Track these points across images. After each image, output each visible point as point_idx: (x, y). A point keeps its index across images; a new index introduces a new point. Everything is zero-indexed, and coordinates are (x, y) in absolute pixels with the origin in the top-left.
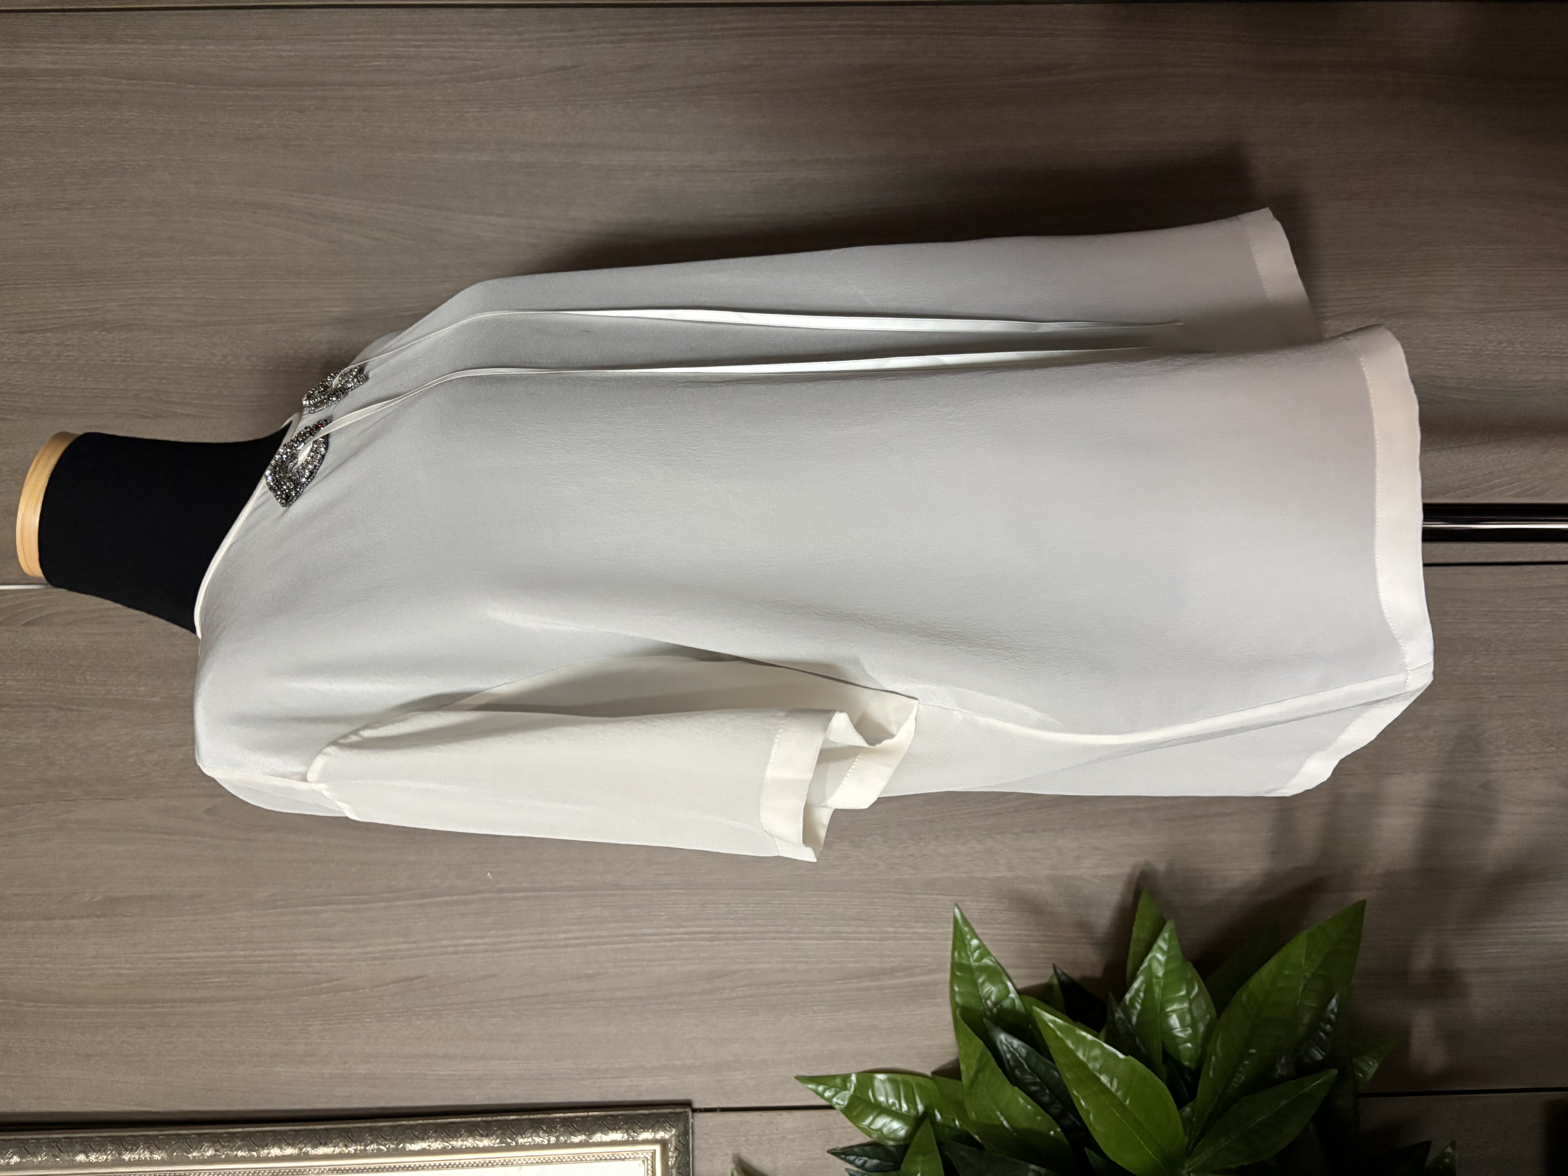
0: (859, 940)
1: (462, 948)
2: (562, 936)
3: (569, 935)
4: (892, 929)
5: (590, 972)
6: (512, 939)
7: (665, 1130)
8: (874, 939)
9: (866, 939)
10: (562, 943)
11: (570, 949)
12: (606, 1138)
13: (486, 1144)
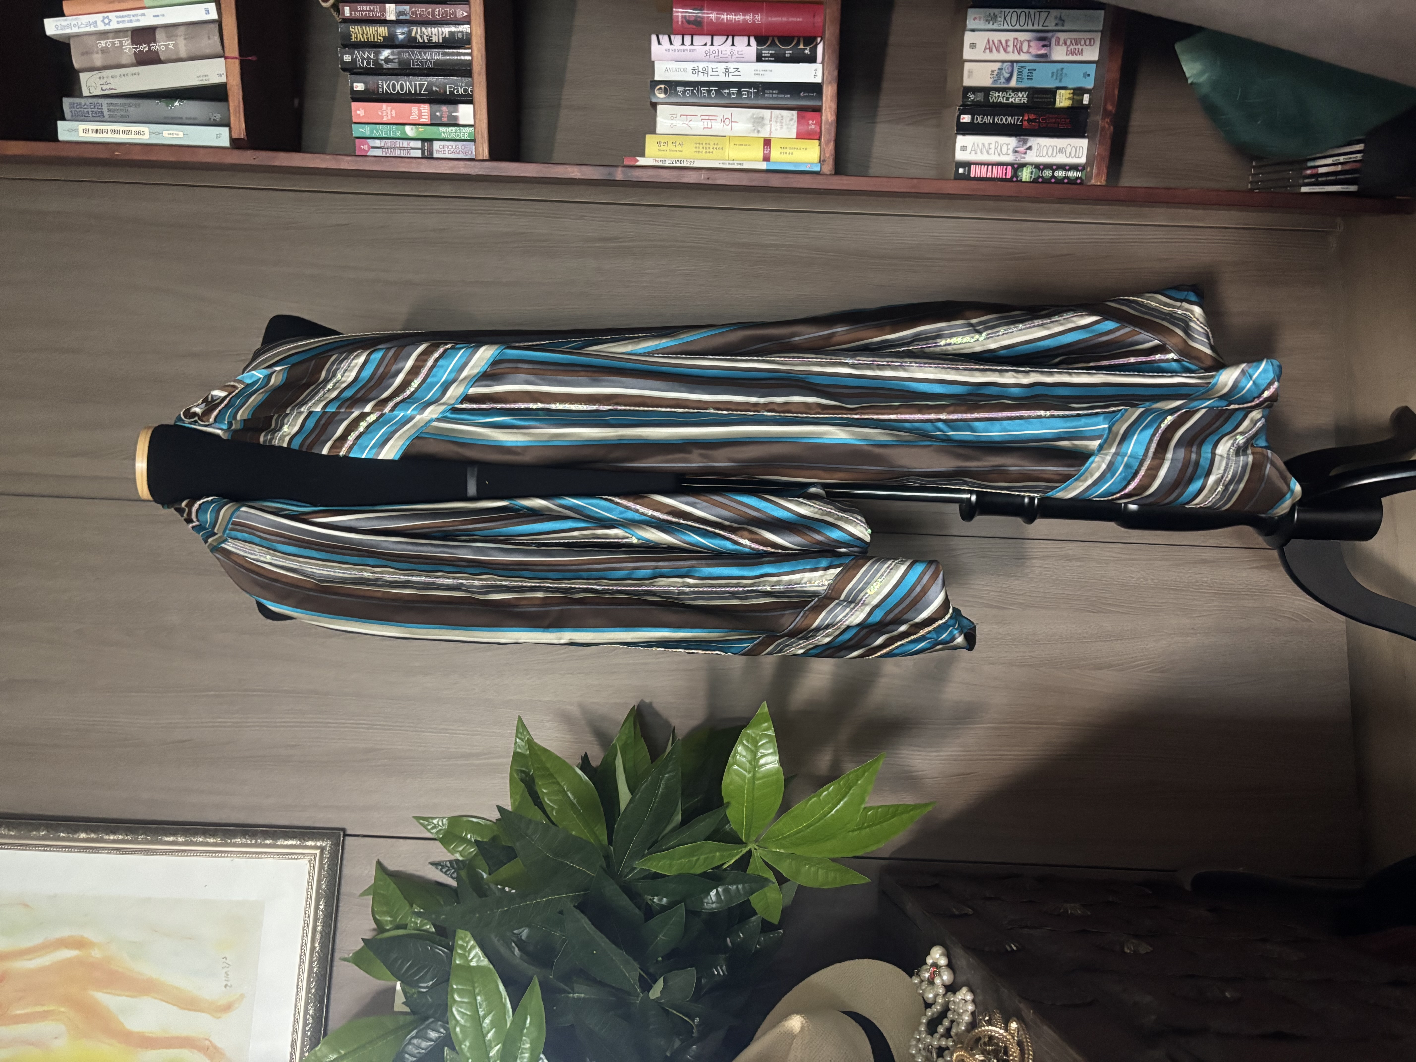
0: (460, 734)
1: (217, 724)
2: (279, 720)
3: (283, 720)
4: (479, 729)
5: (292, 743)
6: (249, 720)
7: (323, 841)
8: (468, 735)
9: (464, 734)
10: (278, 724)
11: (282, 729)
12: (286, 843)
13: (213, 841)
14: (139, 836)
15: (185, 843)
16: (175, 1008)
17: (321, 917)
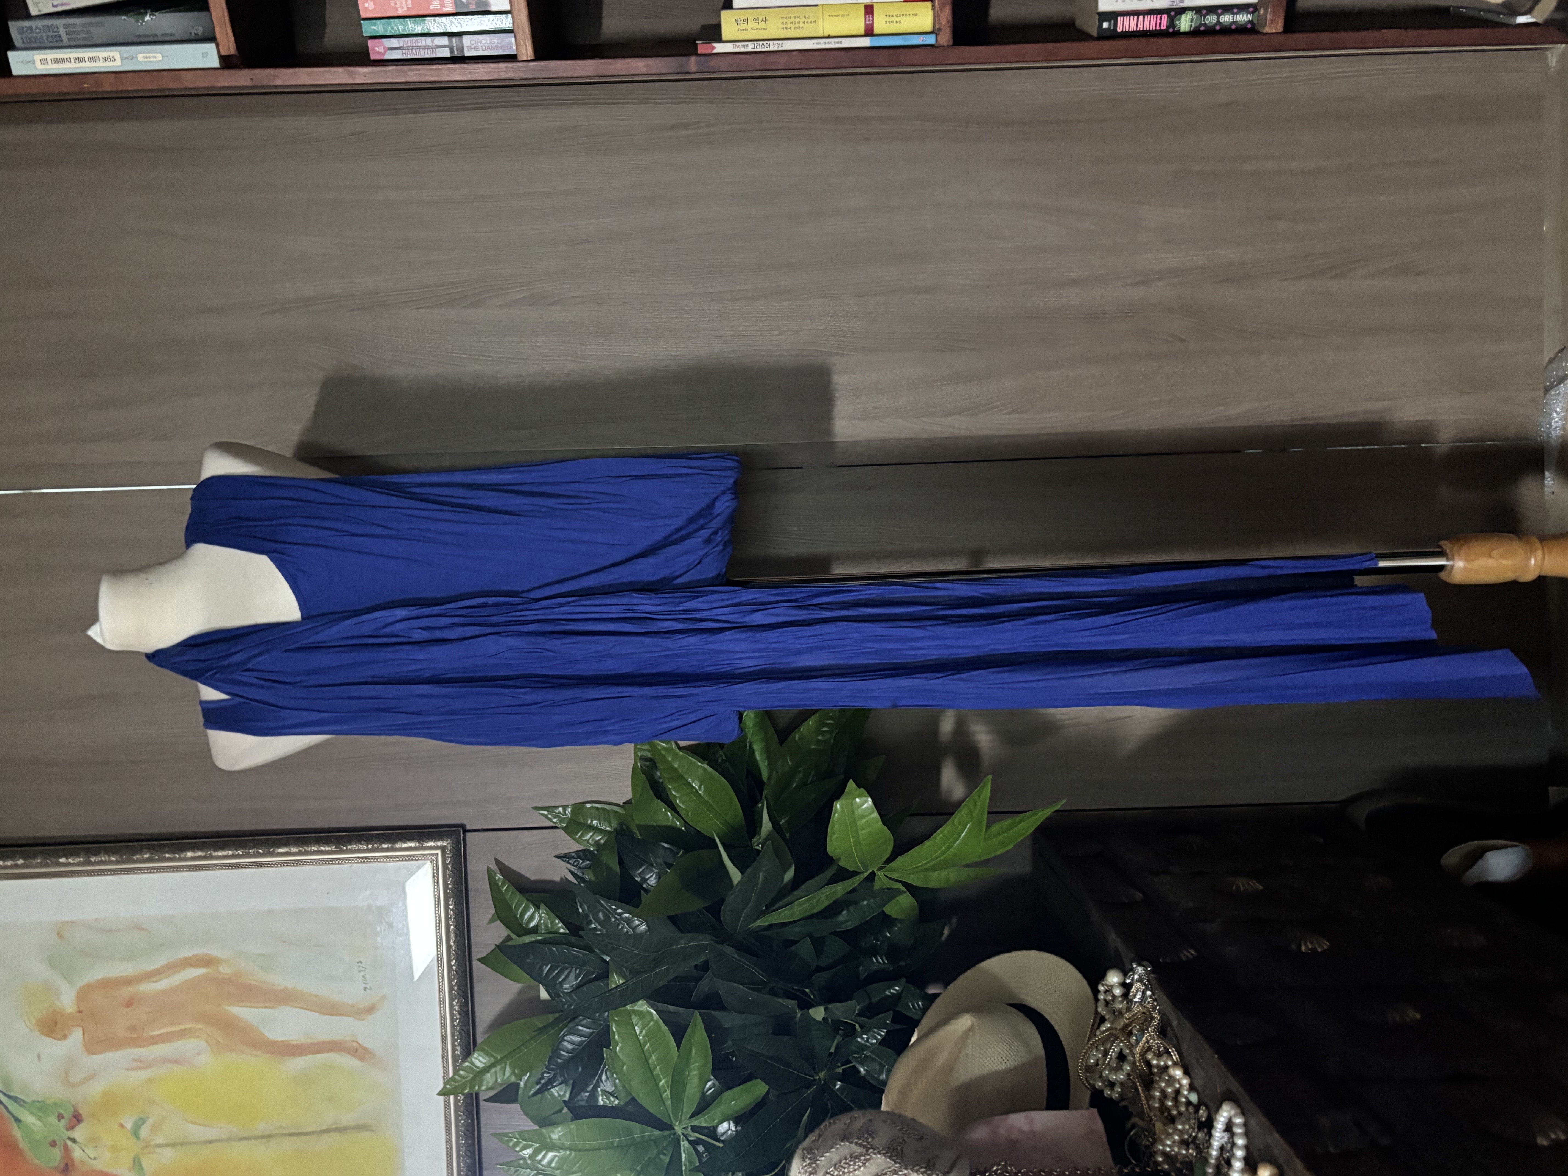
12: (405, 845)
13: (327, 849)
14: (249, 849)
15: (299, 853)
16: (317, 1014)
17: (453, 917)
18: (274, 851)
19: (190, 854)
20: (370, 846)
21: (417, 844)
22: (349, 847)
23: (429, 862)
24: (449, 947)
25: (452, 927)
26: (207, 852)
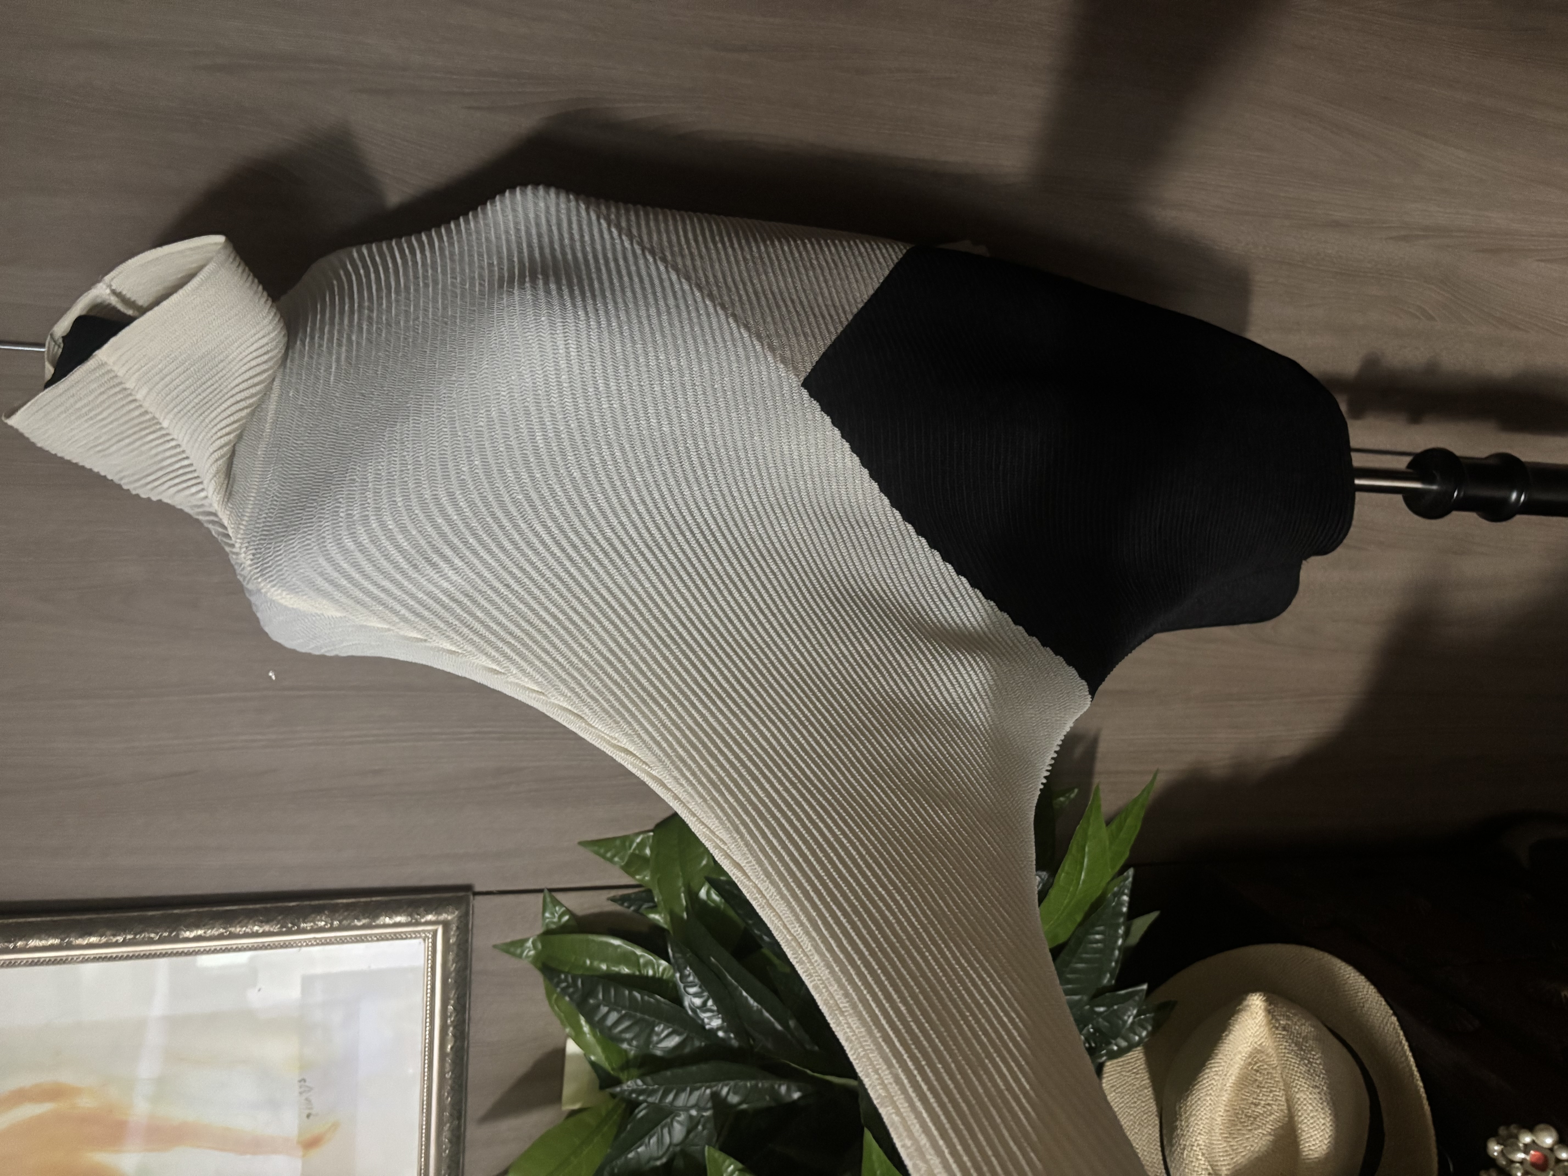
1: (240, 744)
2: (349, 733)
3: (358, 733)
5: (377, 768)
6: (296, 735)
7: (446, 912)
10: (348, 740)
11: (357, 746)
12: (387, 920)
13: (267, 928)
14: (135, 934)
15: (220, 937)
17: (454, 1015)
18: (177, 935)
19: (33, 943)
20: (336, 923)
21: (409, 919)
22: (302, 925)
23: (421, 940)
24: (443, 1055)
25: (451, 1029)
26: (62, 940)
